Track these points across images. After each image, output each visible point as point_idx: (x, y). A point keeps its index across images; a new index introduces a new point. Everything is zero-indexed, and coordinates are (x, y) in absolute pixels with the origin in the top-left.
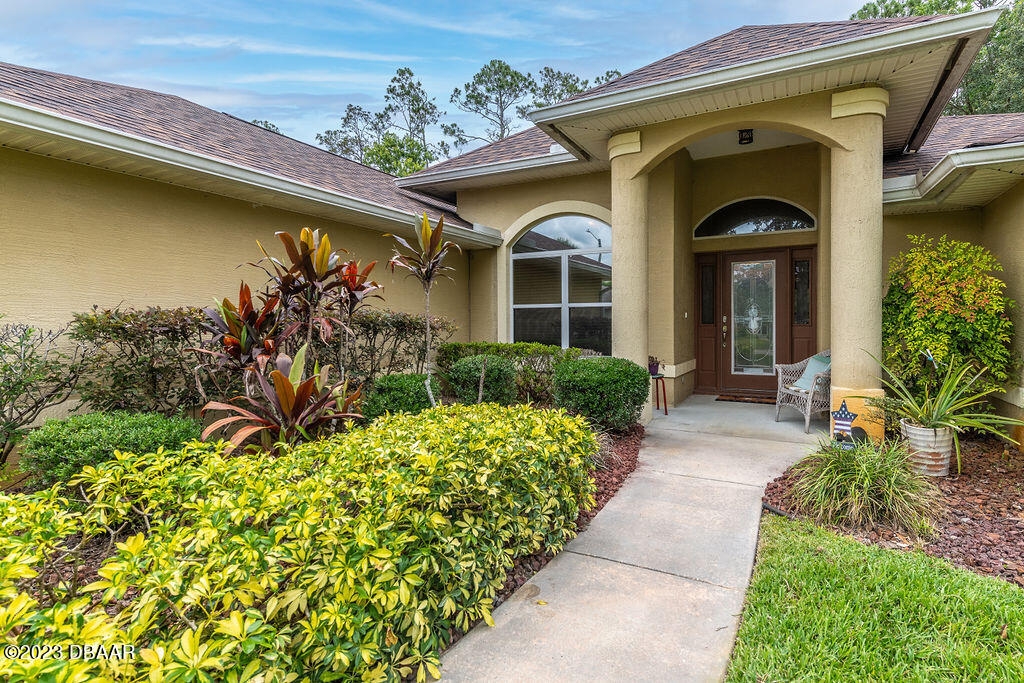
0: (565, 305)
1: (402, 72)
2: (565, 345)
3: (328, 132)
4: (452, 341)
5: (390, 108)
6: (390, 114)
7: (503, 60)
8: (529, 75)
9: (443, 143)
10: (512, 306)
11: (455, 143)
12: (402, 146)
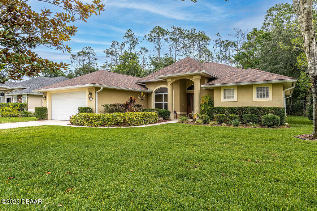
0: (163, 102)
1: (129, 31)
2: (163, 109)
3: (107, 49)
4: (145, 108)
5: (125, 42)
6: (125, 43)
7: (159, 26)
8: (167, 30)
9: (141, 51)
10: (155, 103)
11: (145, 52)
12: (129, 55)
